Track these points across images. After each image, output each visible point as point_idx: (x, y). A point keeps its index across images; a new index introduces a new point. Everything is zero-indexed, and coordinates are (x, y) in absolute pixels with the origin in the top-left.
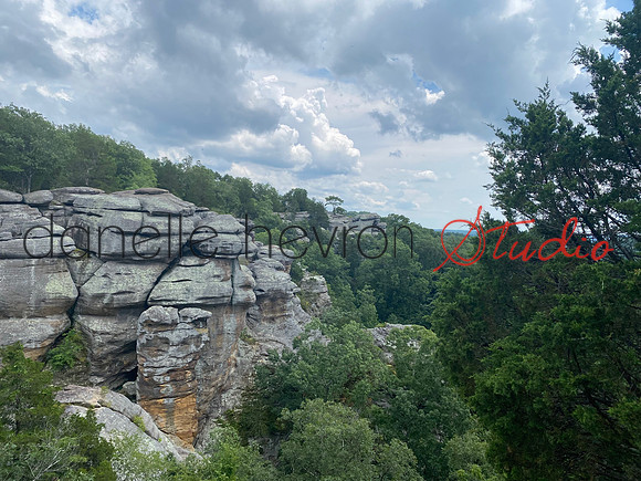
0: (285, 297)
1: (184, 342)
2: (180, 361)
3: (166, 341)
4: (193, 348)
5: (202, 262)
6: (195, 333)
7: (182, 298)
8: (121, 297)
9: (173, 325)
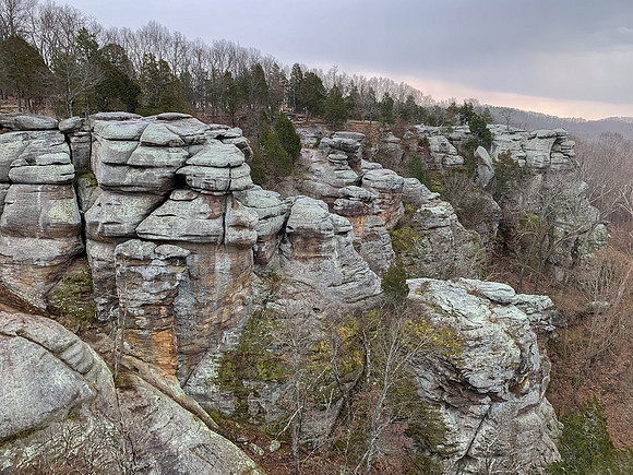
0: (319, 237)
1: (157, 278)
2: (152, 297)
3: (140, 276)
4: (167, 285)
5: (189, 198)
6: (170, 270)
7: (164, 234)
8: (110, 226)
9: (147, 260)
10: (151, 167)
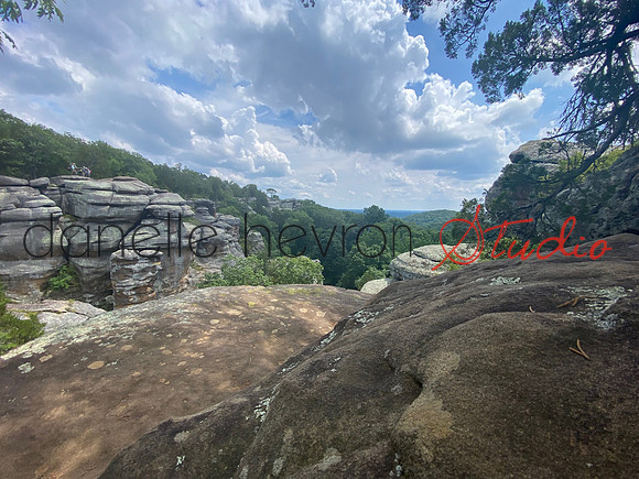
1: (144, 271)
2: (141, 282)
3: (131, 270)
4: (150, 274)
5: (156, 222)
6: (151, 265)
9: (135, 261)
10: (129, 205)
